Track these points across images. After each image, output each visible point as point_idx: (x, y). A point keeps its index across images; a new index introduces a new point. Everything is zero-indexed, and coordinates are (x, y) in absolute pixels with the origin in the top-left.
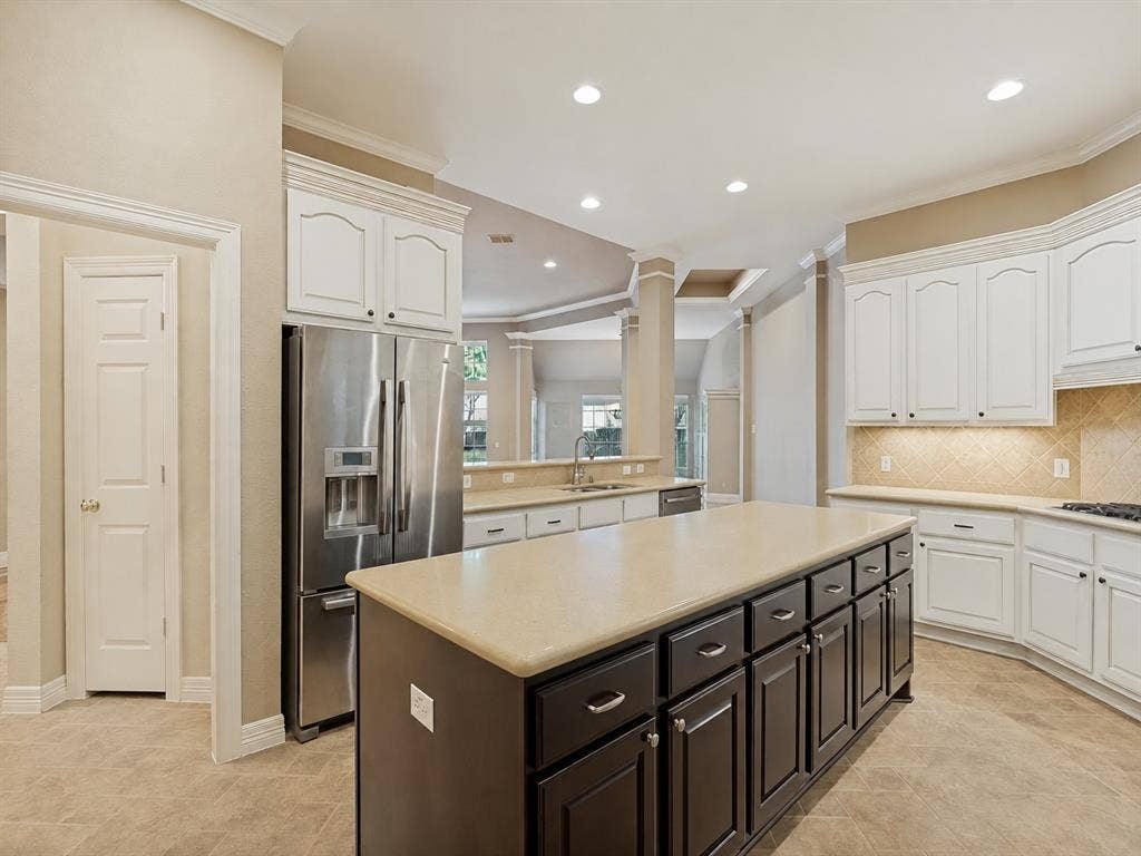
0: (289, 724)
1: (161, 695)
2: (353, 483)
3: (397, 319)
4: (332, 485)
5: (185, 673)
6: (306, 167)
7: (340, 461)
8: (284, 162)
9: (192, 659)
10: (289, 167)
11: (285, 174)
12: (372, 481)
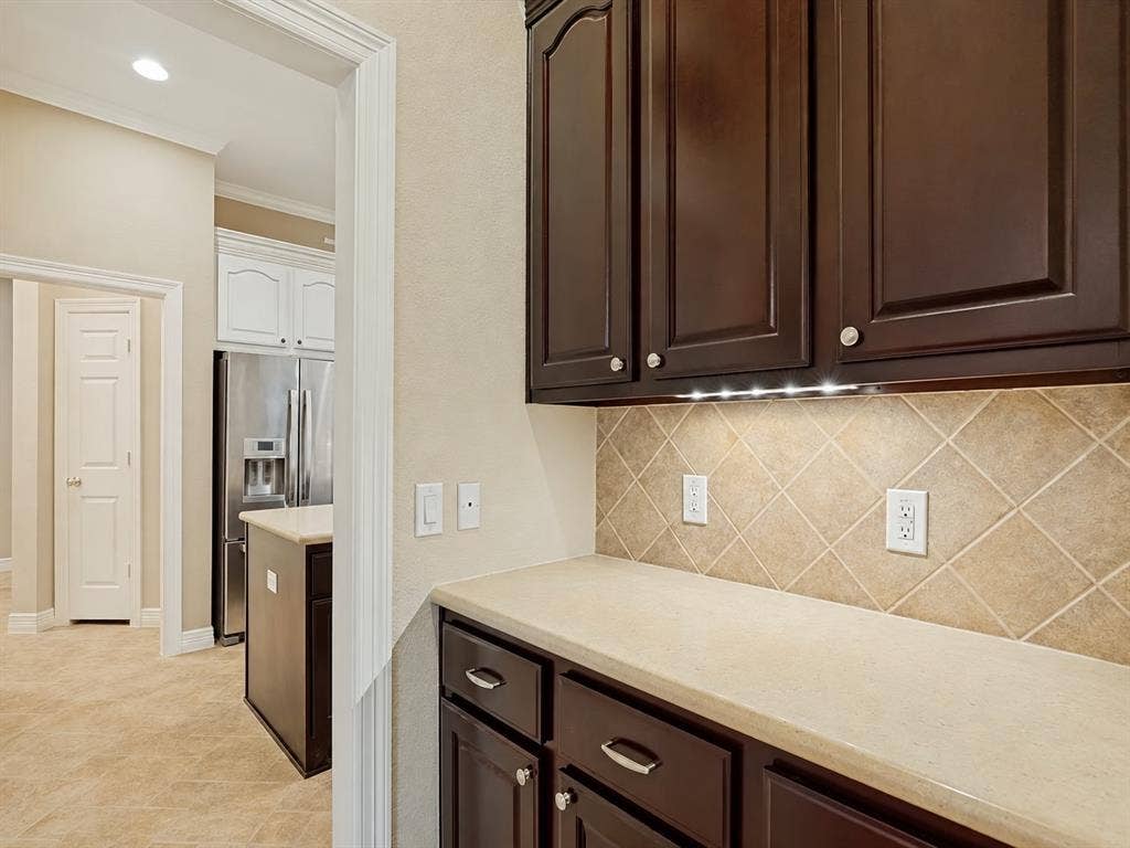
0: (217, 635)
1: (126, 622)
2: (268, 465)
3: (304, 345)
4: (250, 465)
5: (143, 606)
6: (232, 239)
7: (257, 447)
8: (216, 235)
9: (148, 596)
10: (220, 239)
11: (216, 244)
12: (280, 462)
